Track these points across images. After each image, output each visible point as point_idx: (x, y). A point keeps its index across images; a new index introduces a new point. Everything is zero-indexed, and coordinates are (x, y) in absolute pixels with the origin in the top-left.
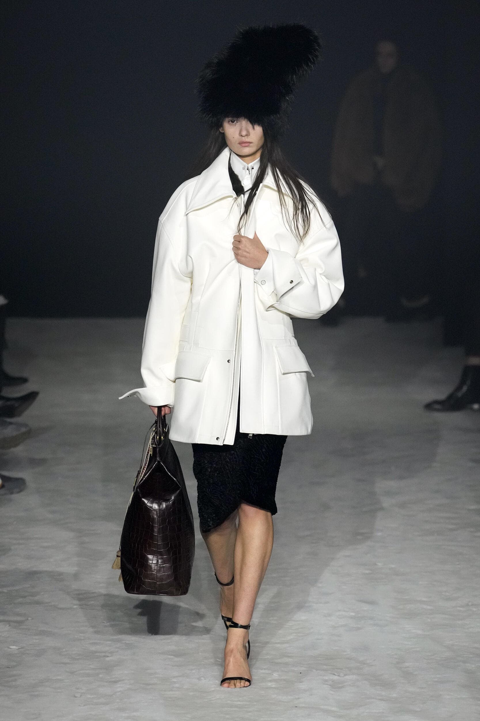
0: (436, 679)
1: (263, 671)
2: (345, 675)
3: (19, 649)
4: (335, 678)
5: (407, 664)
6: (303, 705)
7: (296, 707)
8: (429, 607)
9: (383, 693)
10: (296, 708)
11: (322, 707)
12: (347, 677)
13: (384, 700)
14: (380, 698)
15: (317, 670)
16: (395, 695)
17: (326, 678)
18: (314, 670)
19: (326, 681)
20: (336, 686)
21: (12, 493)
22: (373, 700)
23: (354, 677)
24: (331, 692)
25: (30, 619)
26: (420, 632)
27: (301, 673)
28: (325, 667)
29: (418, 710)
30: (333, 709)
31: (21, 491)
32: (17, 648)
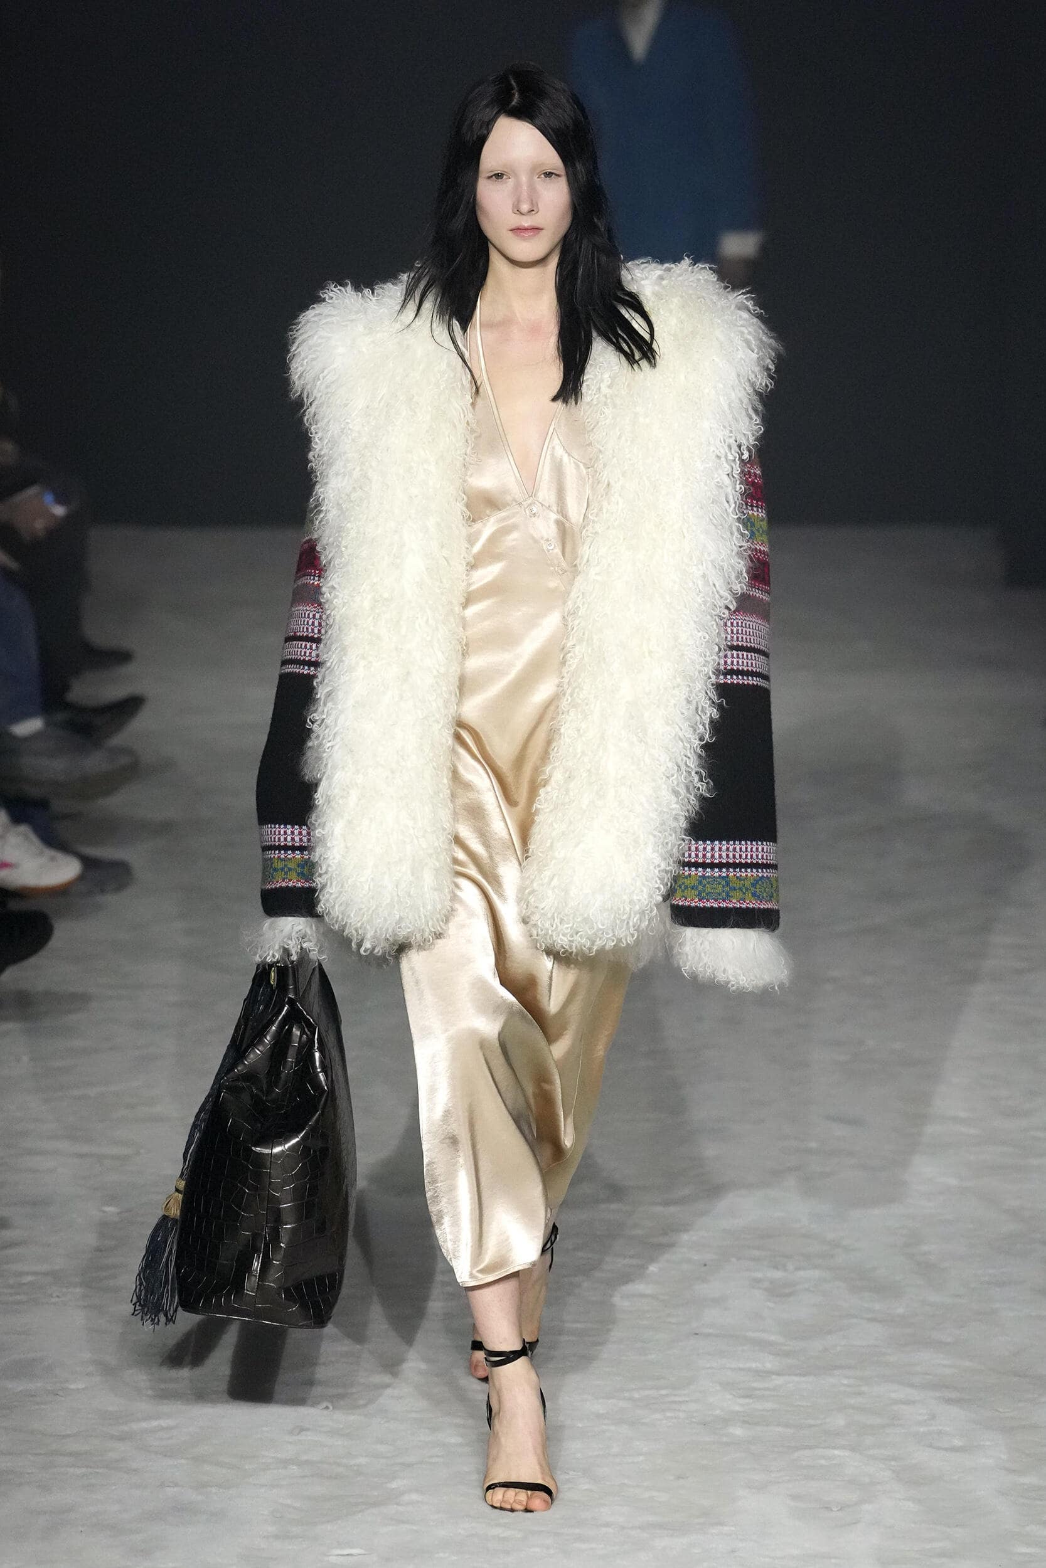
0: (986, 1279)
1: (627, 1261)
2: (798, 1269)
3: (120, 1213)
4: (778, 1274)
5: (925, 1248)
6: (711, 1331)
7: (697, 1334)
8: (972, 1131)
9: (877, 1306)
10: (697, 1336)
11: (750, 1334)
12: (802, 1273)
13: (880, 1322)
14: (869, 1316)
15: (739, 1259)
16: (900, 1311)
17: (759, 1275)
18: (734, 1260)
19: (758, 1281)
20: (779, 1292)
21: (102, 891)
22: (855, 1321)
23: (816, 1274)
24: (771, 1305)
25: (142, 1151)
26: (953, 1182)
27: (705, 1265)
28: (756, 1253)
29: (949, 1340)
30: (772, 1338)
31: (121, 887)
32: (119, 1210)
